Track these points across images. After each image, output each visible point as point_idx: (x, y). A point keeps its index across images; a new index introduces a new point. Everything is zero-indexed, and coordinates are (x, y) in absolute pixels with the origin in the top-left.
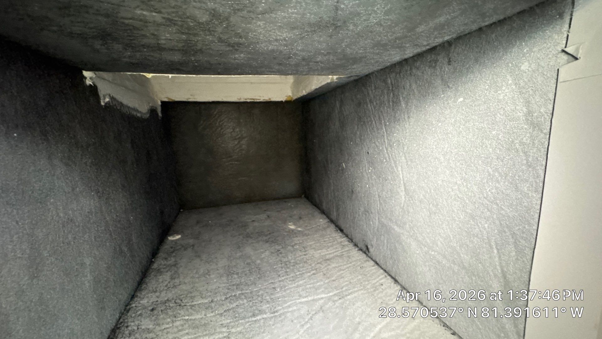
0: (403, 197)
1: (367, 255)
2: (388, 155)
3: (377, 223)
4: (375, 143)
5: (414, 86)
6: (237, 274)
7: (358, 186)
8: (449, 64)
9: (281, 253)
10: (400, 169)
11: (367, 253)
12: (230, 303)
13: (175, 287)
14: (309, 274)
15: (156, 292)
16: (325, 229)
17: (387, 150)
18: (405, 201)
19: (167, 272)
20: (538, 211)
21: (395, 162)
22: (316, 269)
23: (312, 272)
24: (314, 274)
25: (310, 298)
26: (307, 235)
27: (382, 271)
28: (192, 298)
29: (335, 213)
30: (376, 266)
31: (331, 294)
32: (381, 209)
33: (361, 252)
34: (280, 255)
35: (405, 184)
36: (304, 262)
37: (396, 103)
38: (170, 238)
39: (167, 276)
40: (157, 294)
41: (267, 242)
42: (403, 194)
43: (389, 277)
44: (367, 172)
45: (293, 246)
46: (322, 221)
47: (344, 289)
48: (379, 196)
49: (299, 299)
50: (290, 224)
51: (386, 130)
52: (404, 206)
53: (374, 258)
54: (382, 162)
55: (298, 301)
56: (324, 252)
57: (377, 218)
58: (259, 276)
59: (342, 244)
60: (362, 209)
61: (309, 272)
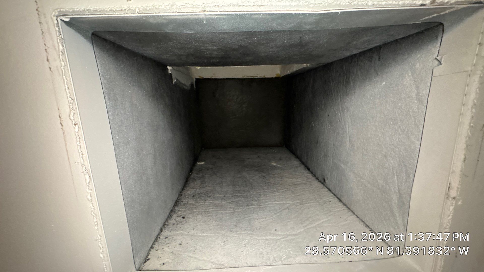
0: (348, 146)
1: (324, 185)
2: (341, 117)
3: (331, 163)
4: (333, 109)
5: (359, 72)
6: (239, 185)
7: (321, 138)
8: (379, 60)
9: (266, 178)
10: (347, 126)
11: (324, 183)
12: (234, 198)
13: (204, 187)
14: (282, 191)
15: (194, 188)
16: (297, 167)
17: (340, 114)
18: (349, 148)
19: (199, 180)
20: (418, 152)
21: (345, 122)
22: (287, 189)
23: (285, 190)
24: (285, 191)
25: (281, 202)
26: (284, 170)
27: (332, 195)
28: (214, 194)
29: (305, 157)
30: (329, 192)
31: (295, 202)
32: (334, 153)
33: (320, 183)
34: (265, 179)
35: (350, 137)
36: (280, 184)
37: (348, 82)
38: (199, 163)
39: (199, 182)
40: (195, 190)
41: (257, 171)
42: (348, 143)
43: (336, 198)
44: (327, 128)
45: (274, 175)
46: (296, 162)
47: (304, 201)
48: (334, 145)
49: (275, 202)
50: (273, 162)
51: (341, 100)
52: (348, 151)
53: (328, 187)
54: (337, 122)
55: (274, 202)
56: (294, 180)
57: (332, 160)
58: (251, 188)
59: (308, 177)
60: (323, 154)
61: (283, 189)
